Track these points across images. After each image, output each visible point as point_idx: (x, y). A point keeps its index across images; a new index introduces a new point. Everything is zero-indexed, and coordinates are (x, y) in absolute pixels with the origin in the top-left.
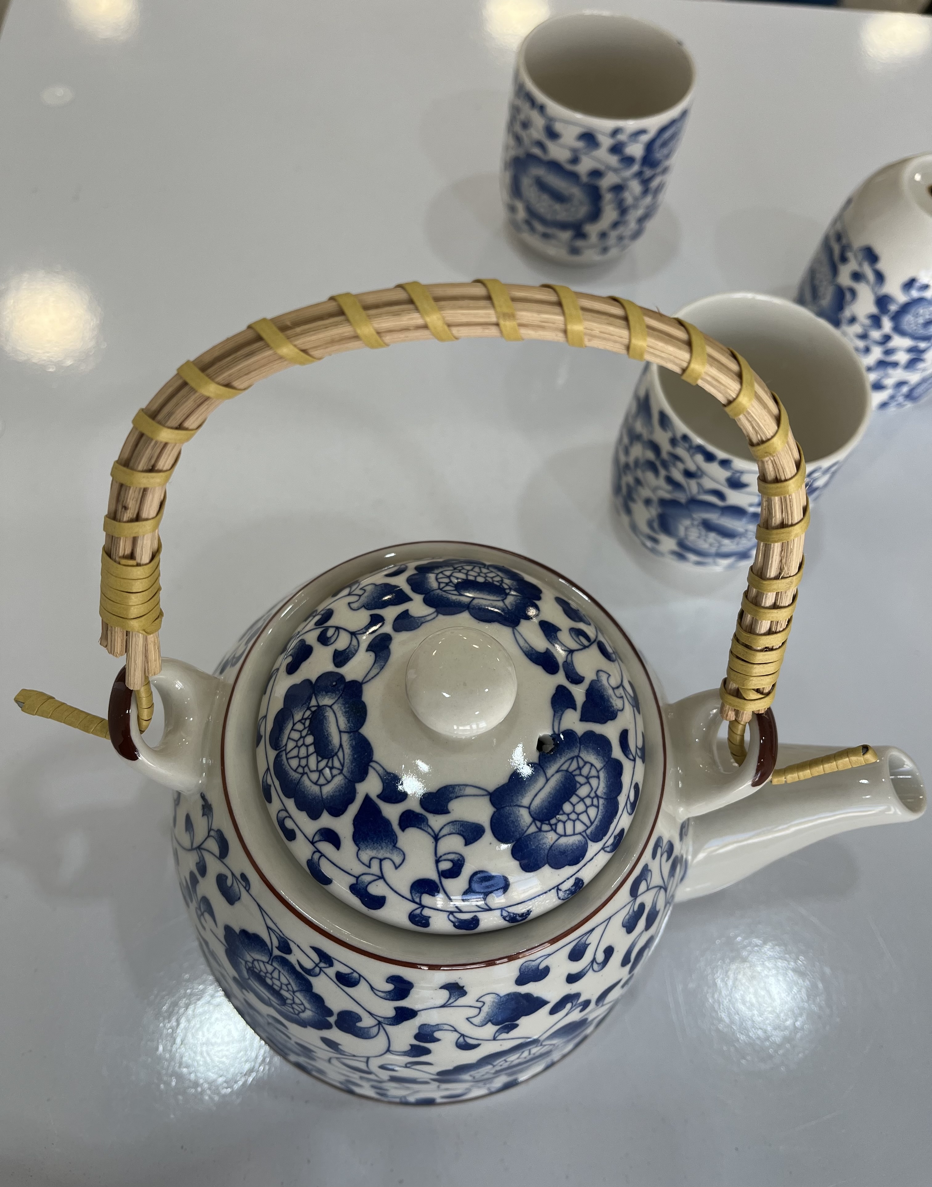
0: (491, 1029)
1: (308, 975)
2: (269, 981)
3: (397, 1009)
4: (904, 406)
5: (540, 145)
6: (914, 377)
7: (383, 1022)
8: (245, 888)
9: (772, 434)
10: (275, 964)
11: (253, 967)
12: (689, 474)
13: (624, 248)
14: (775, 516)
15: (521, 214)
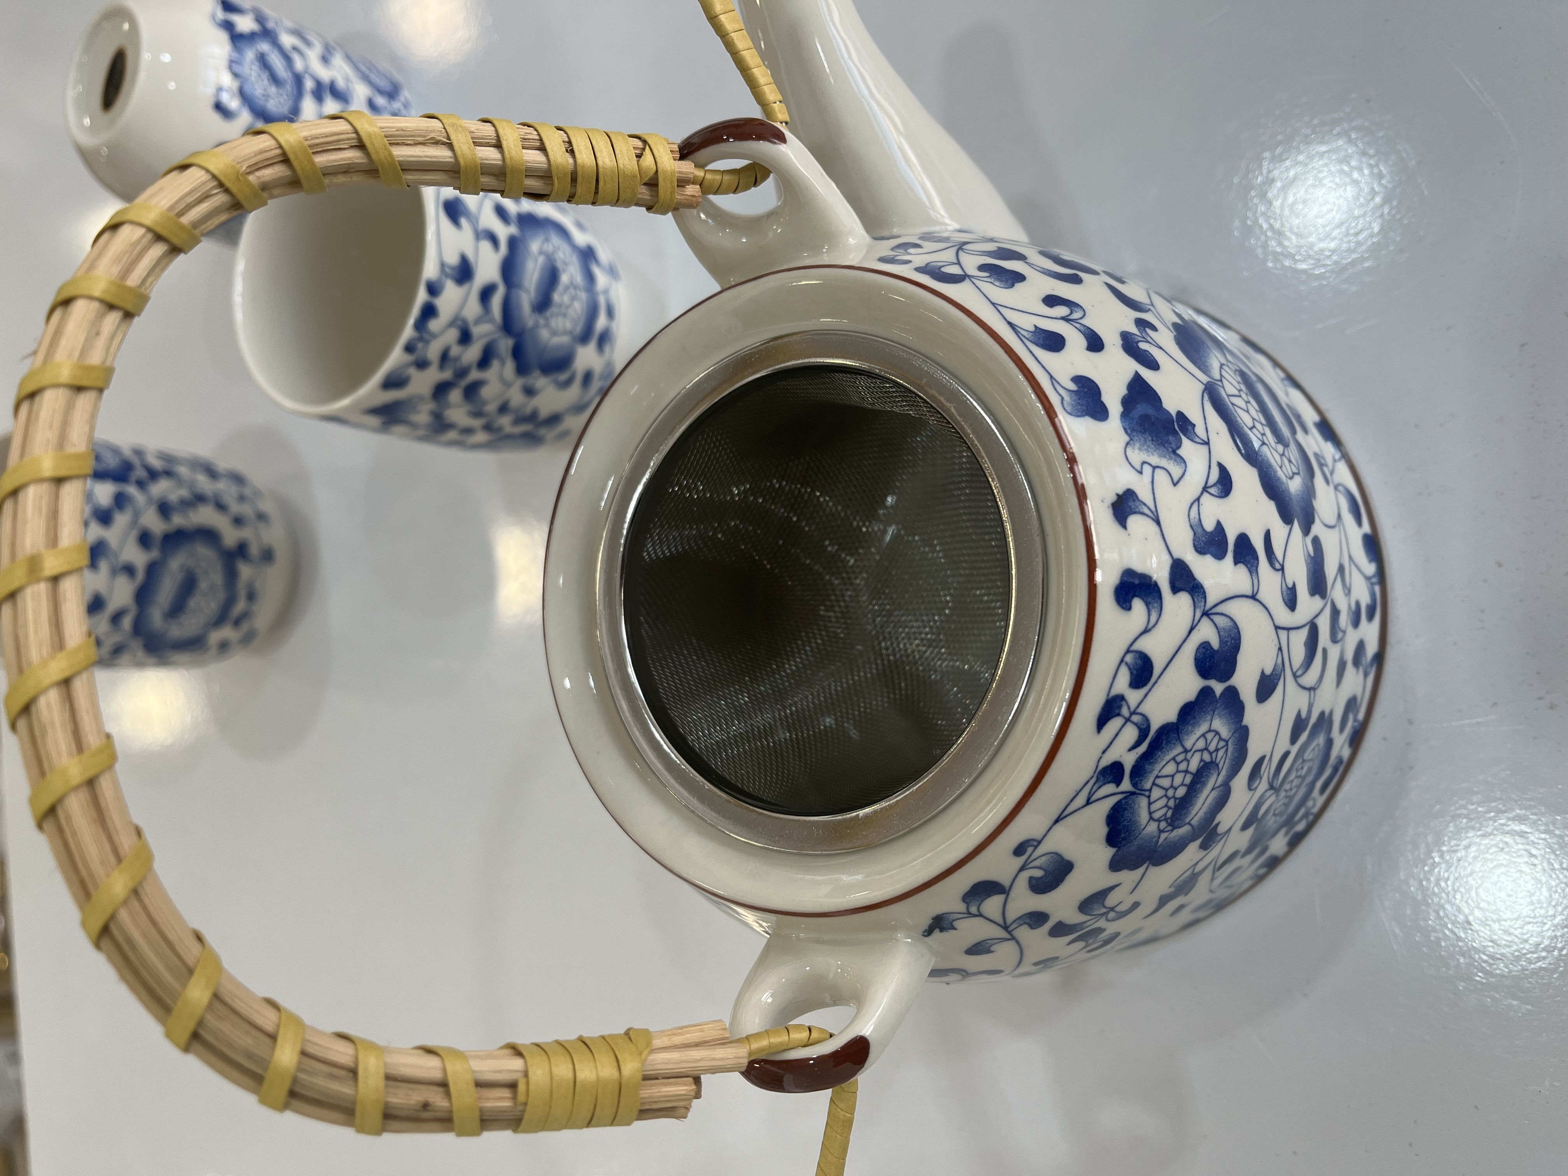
0: (1187, 448)
1: (1149, 731)
2: (1181, 792)
3: (1175, 589)
4: (406, 99)
5: (116, 618)
6: (361, 92)
7: (1202, 609)
8: (1036, 847)
9: (203, 172)
10: (1148, 785)
11: (1166, 820)
12: (465, 338)
13: (258, 493)
14: (349, 159)
15: (226, 632)
